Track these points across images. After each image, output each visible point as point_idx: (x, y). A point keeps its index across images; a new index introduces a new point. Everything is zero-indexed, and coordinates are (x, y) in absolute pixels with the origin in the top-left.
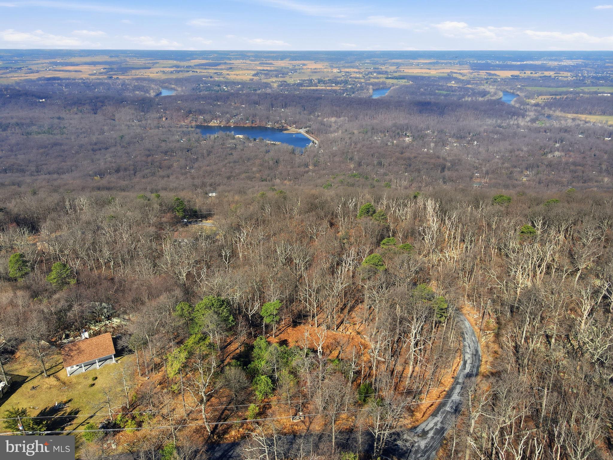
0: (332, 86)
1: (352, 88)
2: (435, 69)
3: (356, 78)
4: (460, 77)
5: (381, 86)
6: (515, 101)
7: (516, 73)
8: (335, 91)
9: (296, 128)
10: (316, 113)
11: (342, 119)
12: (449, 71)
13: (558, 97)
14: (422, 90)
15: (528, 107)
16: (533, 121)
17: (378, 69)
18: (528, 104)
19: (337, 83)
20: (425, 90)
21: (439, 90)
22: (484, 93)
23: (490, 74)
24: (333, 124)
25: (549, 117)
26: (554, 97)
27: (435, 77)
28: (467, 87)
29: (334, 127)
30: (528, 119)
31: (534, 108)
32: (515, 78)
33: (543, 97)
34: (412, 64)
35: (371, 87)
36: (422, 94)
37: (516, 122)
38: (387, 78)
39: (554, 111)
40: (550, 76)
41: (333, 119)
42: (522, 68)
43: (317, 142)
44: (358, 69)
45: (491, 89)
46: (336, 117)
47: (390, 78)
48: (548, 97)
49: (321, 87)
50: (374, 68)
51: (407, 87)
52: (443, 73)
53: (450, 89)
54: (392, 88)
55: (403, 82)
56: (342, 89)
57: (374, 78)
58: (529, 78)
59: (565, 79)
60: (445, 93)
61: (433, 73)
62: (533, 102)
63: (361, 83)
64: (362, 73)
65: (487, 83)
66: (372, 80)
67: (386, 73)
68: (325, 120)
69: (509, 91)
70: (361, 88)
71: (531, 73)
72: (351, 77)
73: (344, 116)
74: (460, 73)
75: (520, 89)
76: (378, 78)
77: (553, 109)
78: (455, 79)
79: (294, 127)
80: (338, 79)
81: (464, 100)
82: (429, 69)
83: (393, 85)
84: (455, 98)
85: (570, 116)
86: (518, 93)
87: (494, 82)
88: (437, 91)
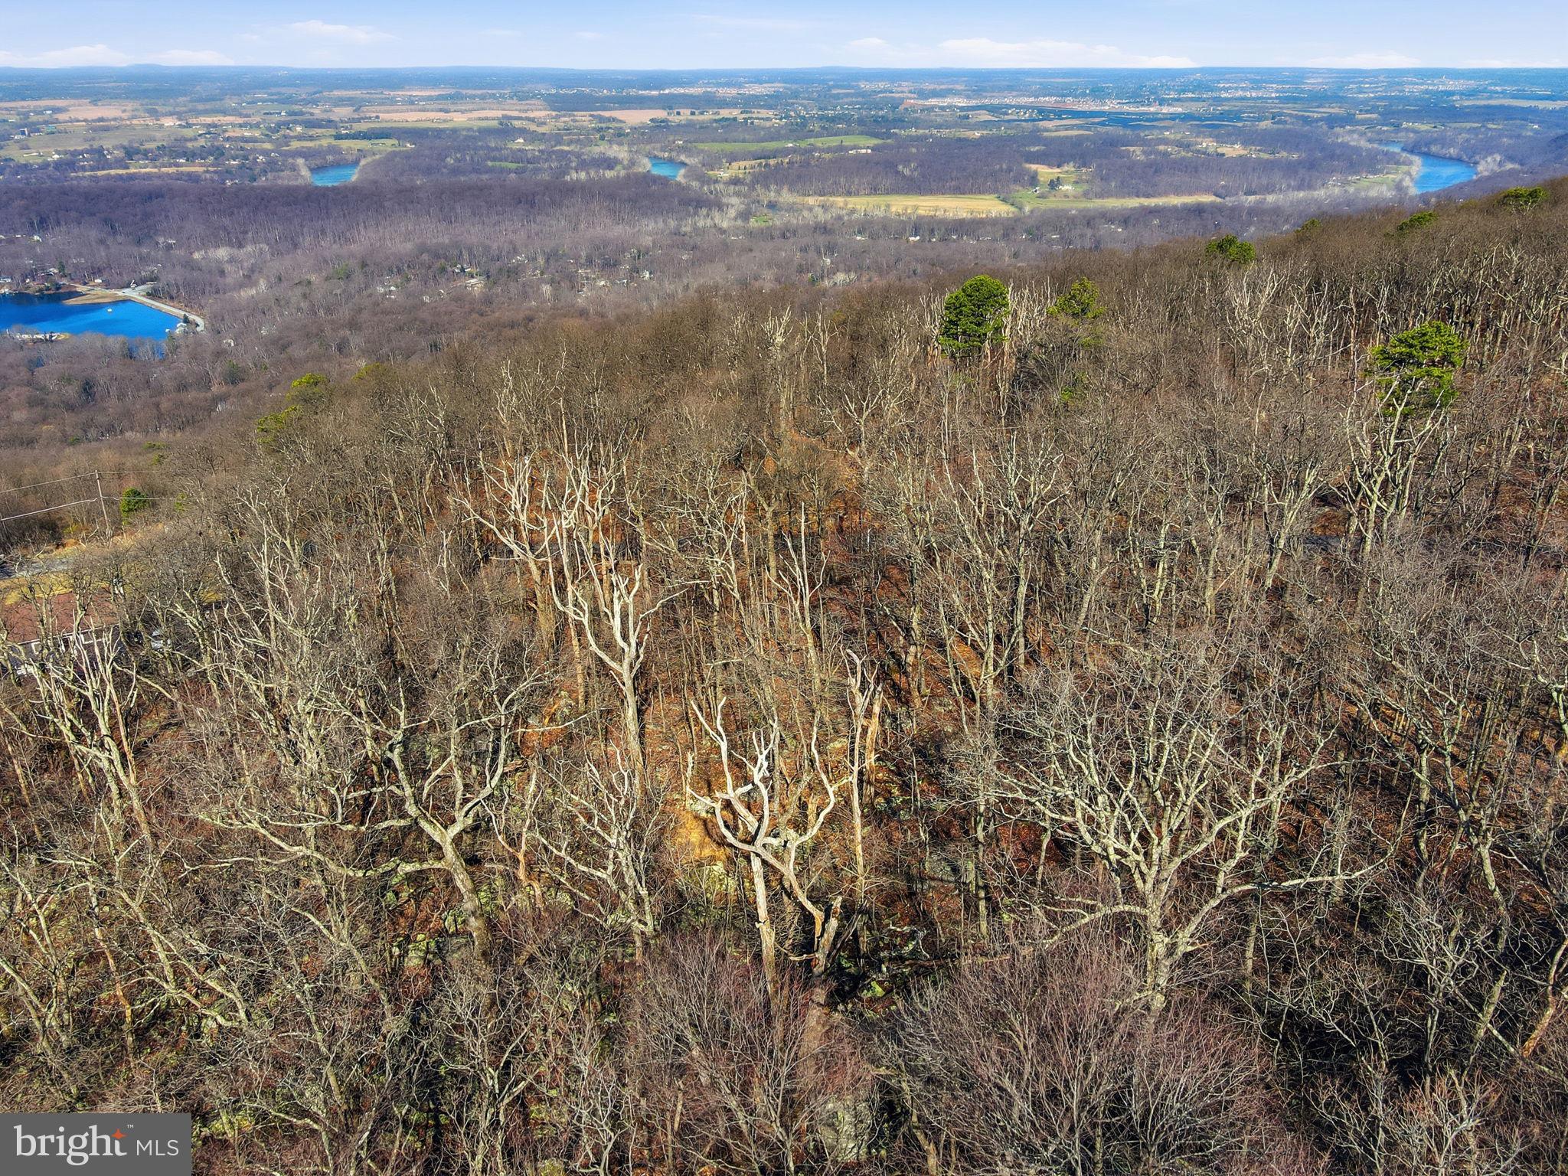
0: (177, 165)
1: (242, 167)
2: (463, 112)
3: (246, 140)
4: (533, 127)
5: (330, 158)
6: (685, 176)
7: (661, 114)
8: (193, 178)
9: (107, 285)
10: (161, 240)
11: (249, 248)
12: (499, 114)
13: (772, 162)
14: (450, 161)
15: (720, 187)
16: (745, 215)
17: (302, 113)
18: (716, 181)
19: (191, 156)
20: (457, 160)
21: (494, 159)
22: (610, 163)
23: (601, 119)
24: (228, 268)
25: (772, 206)
26: (763, 161)
27: (469, 129)
28: (562, 151)
29: (234, 274)
30: (732, 213)
31: (732, 187)
32: (660, 125)
33: (742, 164)
34: (393, 101)
35: (300, 161)
36: (455, 171)
37: (709, 222)
38: (338, 137)
39: (778, 192)
40: (735, 119)
41: (222, 253)
42: (668, 103)
43: (199, 320)
44: (240, 115)
45: (619, 152)
46: (230, 244)
47: (347, 137)
48: (753, 162)
49: (140, 168)
50: (290, 114)
51: (407, 156)
52: (487, 119)
53: (518, 156)
54: (363, 162)
55: (388, 145)
56: (215, 172)
57: (300, 138)
58: (689, 126)
59: (768, 124)
60: (513, 166)
61: (459, 119)
62: (725, 175)
63: (266, 153)
64: (257, 126)
65: (602, 138)
66: (295, 145)
67: (330, 123)
68: (196, 256)
69: (660, 154)
70: (272, 166)
71: (693, 114)
72: (228, 139)
73: (254, 242)
74: (528, 119)
75: (682, 149)
76: (311, 138)
77: (773, 187)
78: (522, 132)
79: (99, 285)
80: (190, 145)
81: (568, 178)
82: (447, 111)
83: (362, 153)
84: (545, 177)
85: (811, 201)
86: (683, 158)
87: (620, 135)
88: (490, 163)
